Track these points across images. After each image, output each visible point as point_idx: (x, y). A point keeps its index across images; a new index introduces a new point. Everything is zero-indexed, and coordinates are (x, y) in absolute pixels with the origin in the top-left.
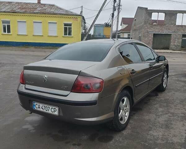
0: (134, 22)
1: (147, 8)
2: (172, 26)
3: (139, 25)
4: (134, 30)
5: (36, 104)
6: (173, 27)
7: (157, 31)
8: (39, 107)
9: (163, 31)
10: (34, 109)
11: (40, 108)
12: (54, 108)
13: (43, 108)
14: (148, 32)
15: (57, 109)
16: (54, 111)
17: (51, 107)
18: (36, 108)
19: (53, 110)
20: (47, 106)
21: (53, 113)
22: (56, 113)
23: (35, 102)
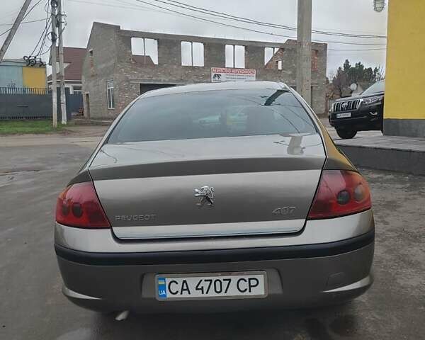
0: (89, 57)
1: (119, 27)
2: (175, 67)
3: (104, 65)
4: (93, 76)
5: (168, 280)
6: (177, 70)
7: (146, 77)
8: (183, 289)
9: (159, 79)
10: (159, 299)
11: (188, 289)
12: (250, 279)
13: (202, 289)
14: (128, 80)
15: (261, 278)
16: (250, 286)
17: (234, 279)
18: (169, 295)
19: (244, 285)
20: (221, 278)
21: (247, 293)
22: (259, 291)
23: (163, 276)
